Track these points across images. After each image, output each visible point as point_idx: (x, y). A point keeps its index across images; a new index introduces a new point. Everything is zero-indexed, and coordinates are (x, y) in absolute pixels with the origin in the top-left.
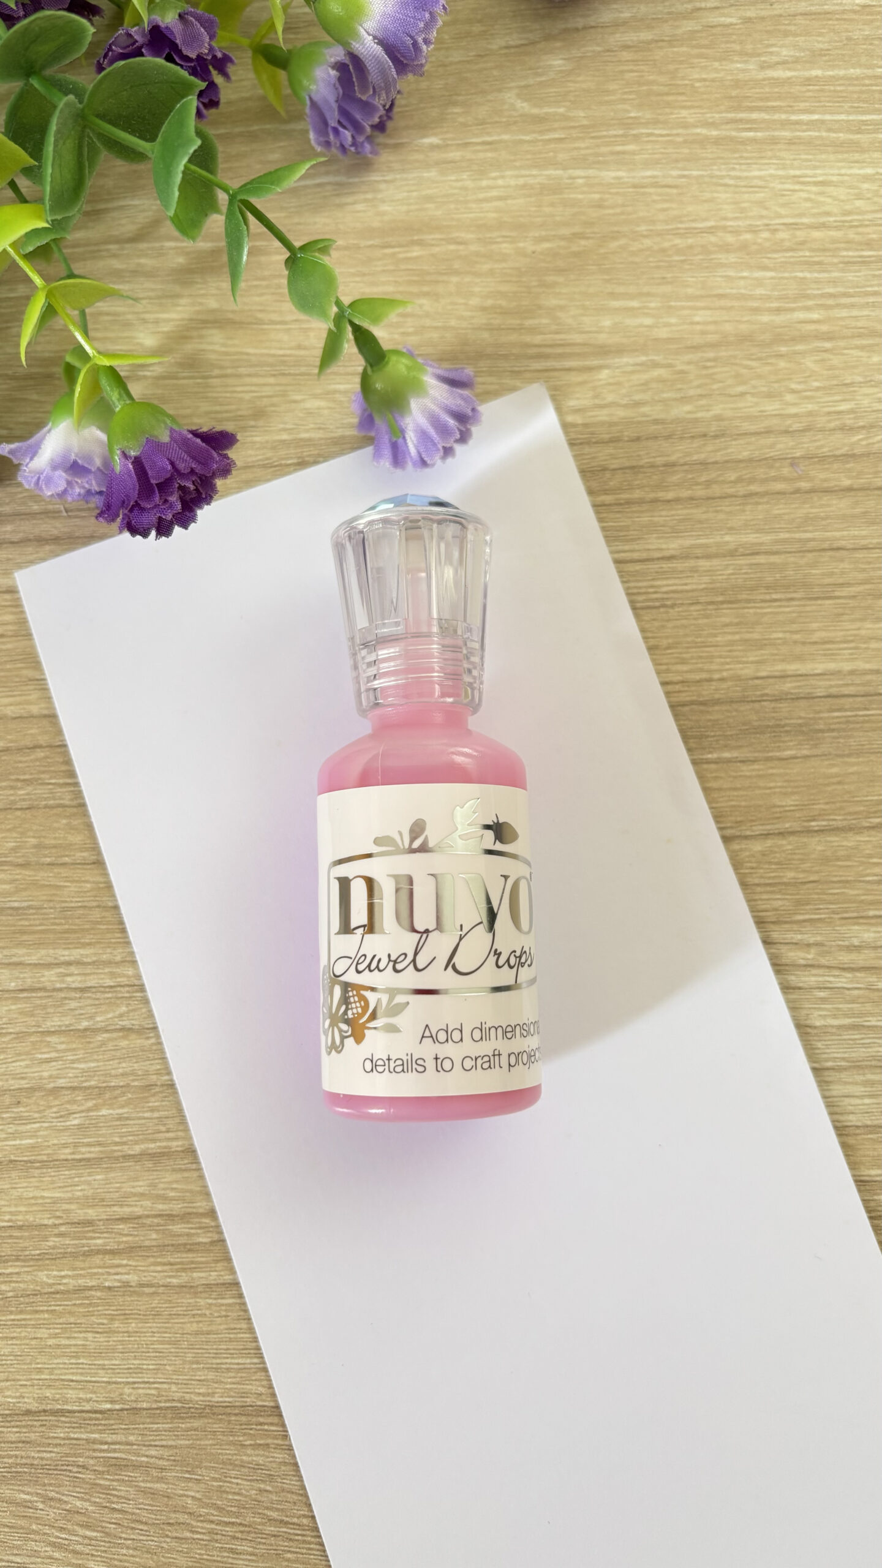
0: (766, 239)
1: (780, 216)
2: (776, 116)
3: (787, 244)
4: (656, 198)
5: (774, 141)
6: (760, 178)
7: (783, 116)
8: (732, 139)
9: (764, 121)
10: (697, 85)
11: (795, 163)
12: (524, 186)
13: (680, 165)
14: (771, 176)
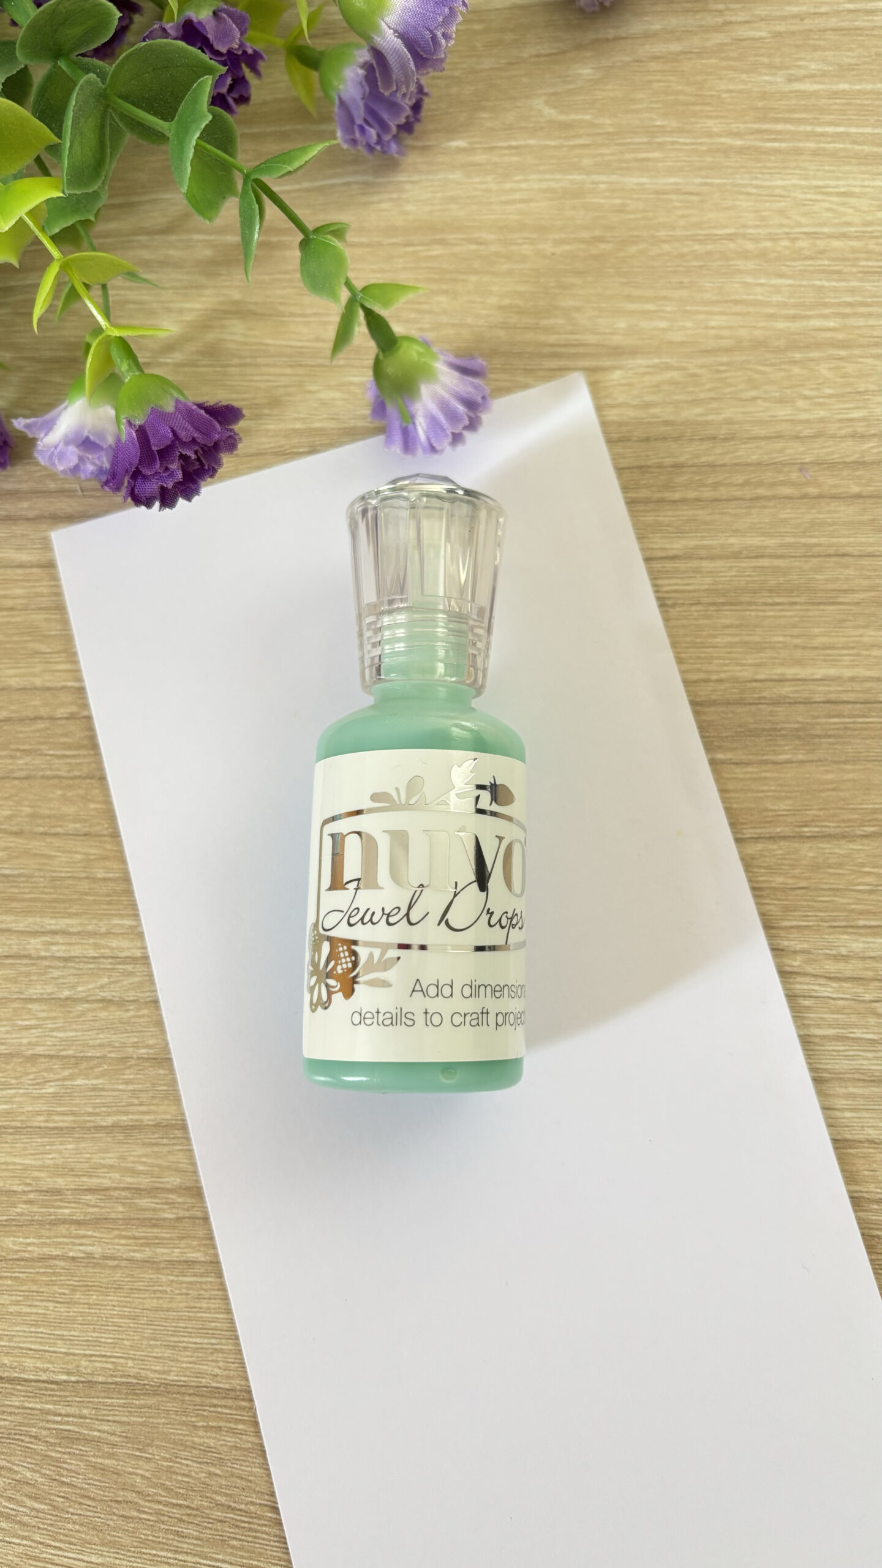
0: (785, 247)
1: (800, 225)
2: (801, 128)
3: (807, 253)
4: (676, 204)
5: (798, 152)
6: (784, 187)
7: (809, 128)
8: (757, 149)
9: (788, 132)
10: (724, 95)
11: (820, 174)
12: (546, 191)
13: (703, 173)
14: (794, 185)
